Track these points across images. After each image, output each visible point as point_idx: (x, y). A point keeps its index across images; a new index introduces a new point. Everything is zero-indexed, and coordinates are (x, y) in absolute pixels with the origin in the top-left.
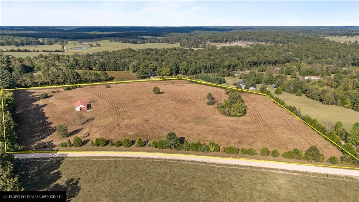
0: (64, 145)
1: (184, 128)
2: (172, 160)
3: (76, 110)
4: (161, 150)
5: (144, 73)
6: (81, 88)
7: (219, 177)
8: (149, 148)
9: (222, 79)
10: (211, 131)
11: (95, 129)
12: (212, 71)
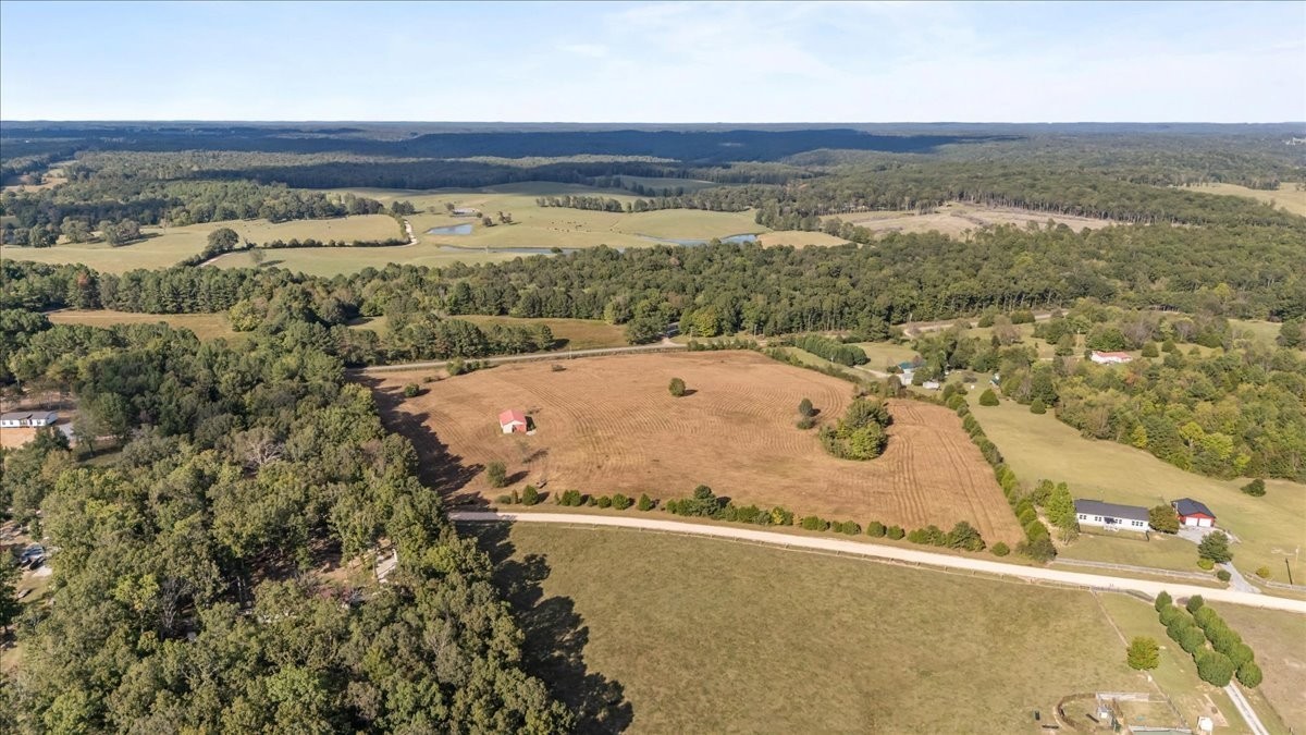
0: (506, 501)
1: (732, 479)
2: (703, 535)
3: (505, 431)
4: (683, 517)
5: (645, 329)
6: (490, 370)
7: (782, 565)
8: (661, 513)
9: (858, 353)
10: (788, 487)
11: (554, 475)
12: (839, 323)
